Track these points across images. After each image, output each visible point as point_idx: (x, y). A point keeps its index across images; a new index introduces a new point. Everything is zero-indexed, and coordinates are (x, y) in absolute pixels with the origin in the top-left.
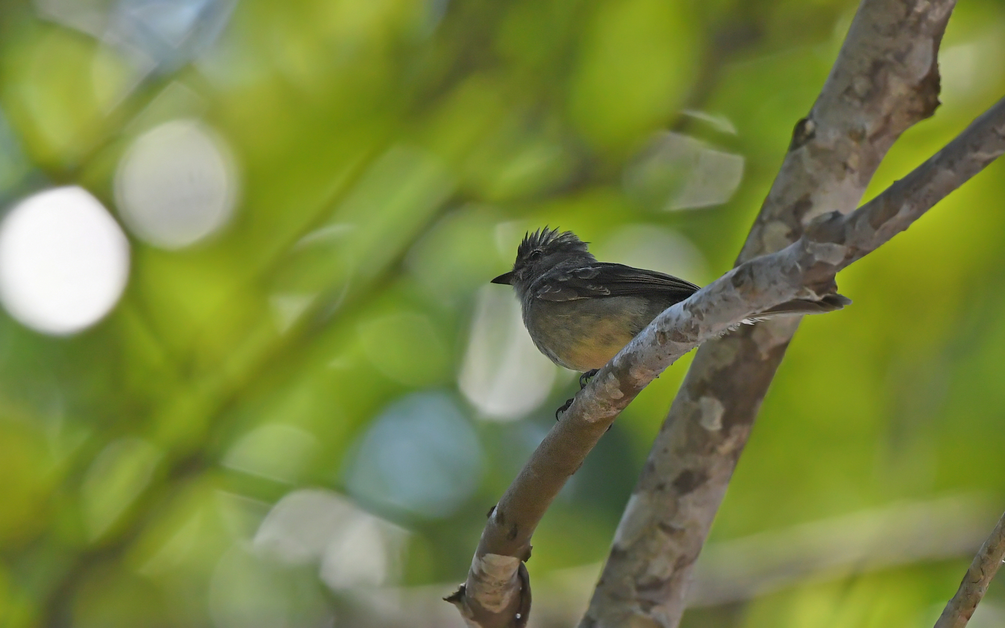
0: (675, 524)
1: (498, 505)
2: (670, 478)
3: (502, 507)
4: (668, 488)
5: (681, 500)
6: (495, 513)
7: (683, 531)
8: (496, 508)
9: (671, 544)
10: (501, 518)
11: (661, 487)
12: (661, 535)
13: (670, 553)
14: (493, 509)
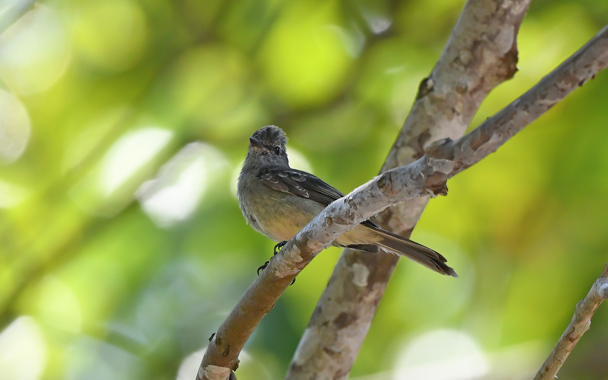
0: (335, 349)
1: (217, 333)
2: (331, 318)
3: (219, 333)
4: (331, 324)
5: (339, 333)
6: (215, 338)
7: (340, 353)
8: (216, 335)
9: (332, 362)
10: (218, 341)
11: (326, 324)
12: (326, 355)
13: (331, 368)
14: (213, 335)
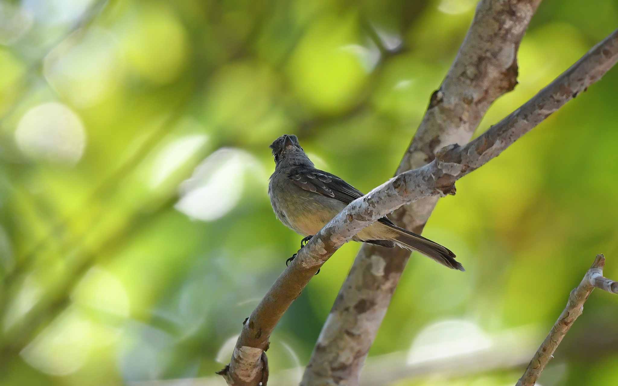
0: (355, 331)
1: (250, 317)
2: (352, 304)
3: (252, 318)
4: (352, 310)
5: (359, 317)
6: (248, 322)
7: (359, 336)
8: (249, 319)
9: (353, 343)
10: (251, 325)
11: (347, 309)
12: (347, 337)
13: (352, 349)
14: (247, 319)
